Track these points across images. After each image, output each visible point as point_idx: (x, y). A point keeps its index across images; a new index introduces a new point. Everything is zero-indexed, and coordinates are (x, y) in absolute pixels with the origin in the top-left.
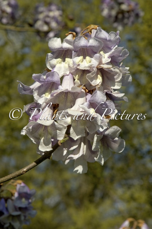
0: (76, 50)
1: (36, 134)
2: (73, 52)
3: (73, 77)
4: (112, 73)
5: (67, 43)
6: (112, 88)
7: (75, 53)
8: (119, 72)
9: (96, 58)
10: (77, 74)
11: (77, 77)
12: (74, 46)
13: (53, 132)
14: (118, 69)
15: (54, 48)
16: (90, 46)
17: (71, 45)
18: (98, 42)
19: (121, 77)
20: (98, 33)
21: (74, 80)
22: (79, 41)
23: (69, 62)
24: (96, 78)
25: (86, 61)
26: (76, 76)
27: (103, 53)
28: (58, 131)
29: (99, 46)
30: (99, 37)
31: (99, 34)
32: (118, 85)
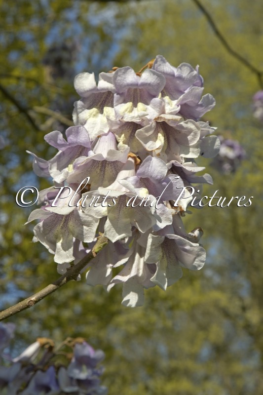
0: (121, 92)
1: (51, 236)
2: (115, 95)
3: (116, 139)
4: (183, 131)
5: (105, 80)
6: (183, 155)
7: (118, 96)
8: (196, 128)
9: (155, 106)
10: (122, 134)
11: (121, 139)
12: (116, 85)
13: (77, 230)
14: (194, 124)
15: (84, 89)
16: (143, 84)
17: (111, 83)
18: (157, 77)
19: (198, 138)
20: (158, 63)
21: (117, 143)
22: (124, 76)
23: (109, 113)
24: (154, 138)
25: (138, 110)
26: (120, 137)
27: (170, 100)
28: (85, 227)
29: (159, 84)
30: (160, 70)
31: (160, 65)
32: (193, 152)
